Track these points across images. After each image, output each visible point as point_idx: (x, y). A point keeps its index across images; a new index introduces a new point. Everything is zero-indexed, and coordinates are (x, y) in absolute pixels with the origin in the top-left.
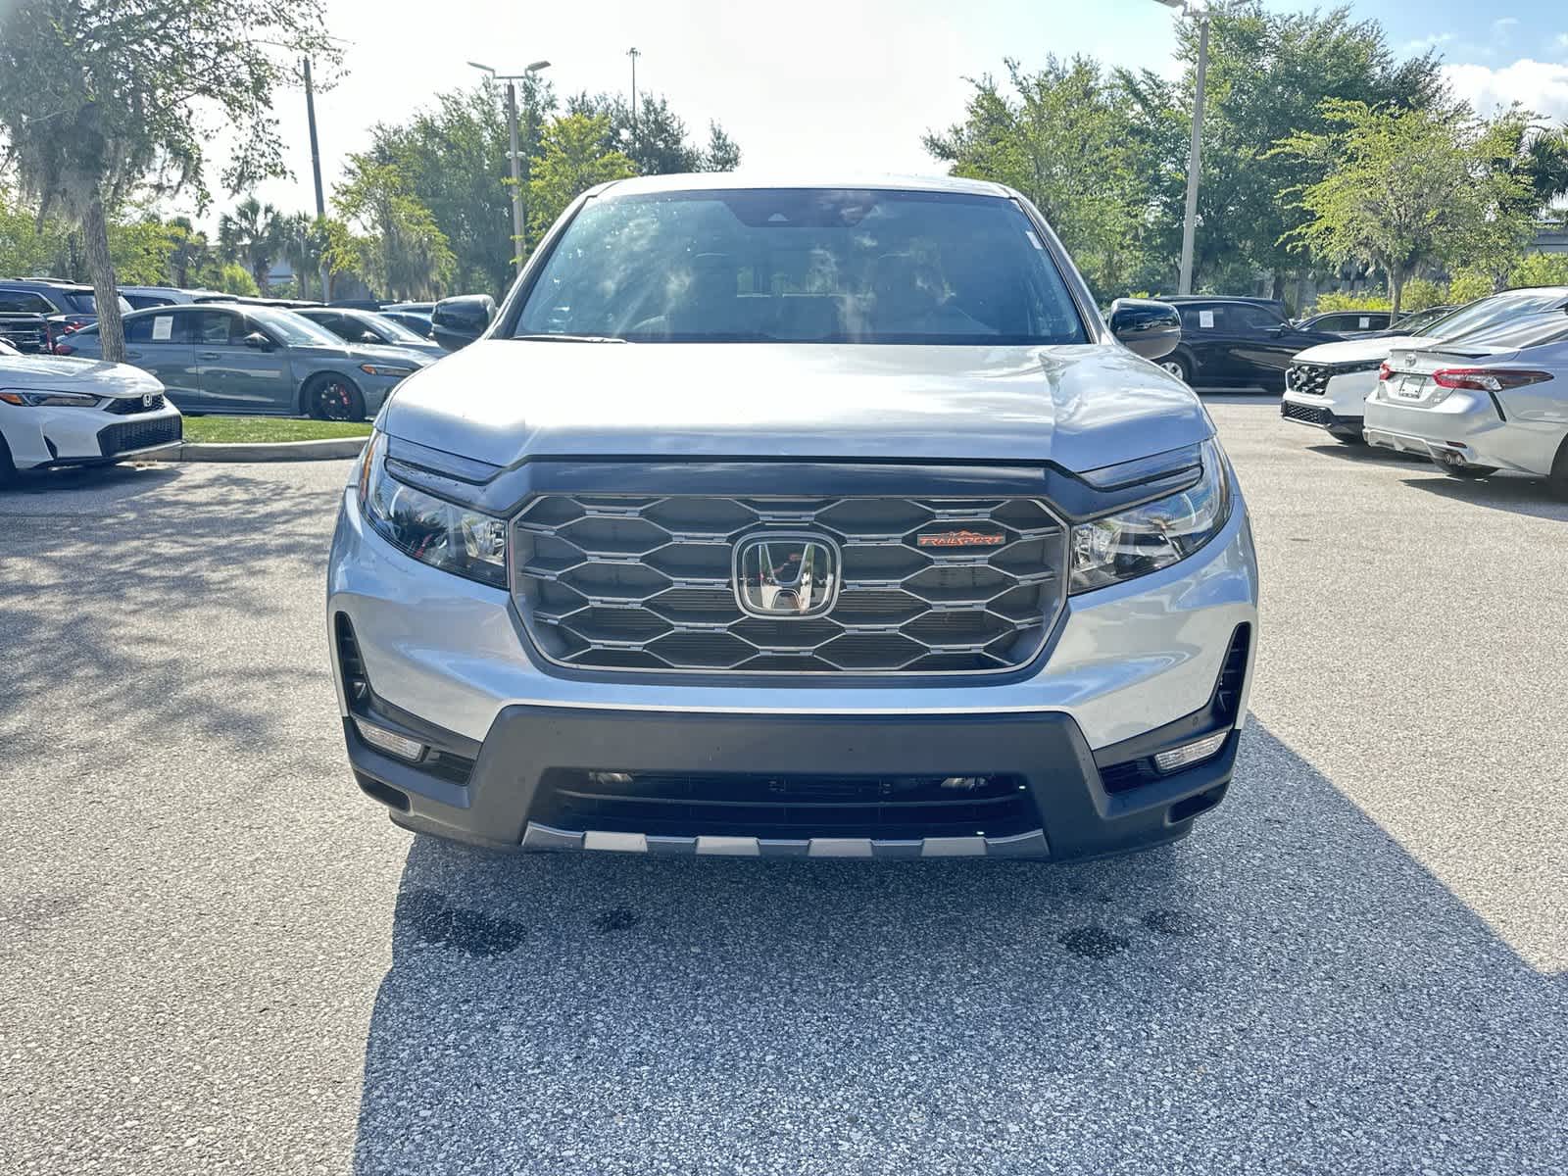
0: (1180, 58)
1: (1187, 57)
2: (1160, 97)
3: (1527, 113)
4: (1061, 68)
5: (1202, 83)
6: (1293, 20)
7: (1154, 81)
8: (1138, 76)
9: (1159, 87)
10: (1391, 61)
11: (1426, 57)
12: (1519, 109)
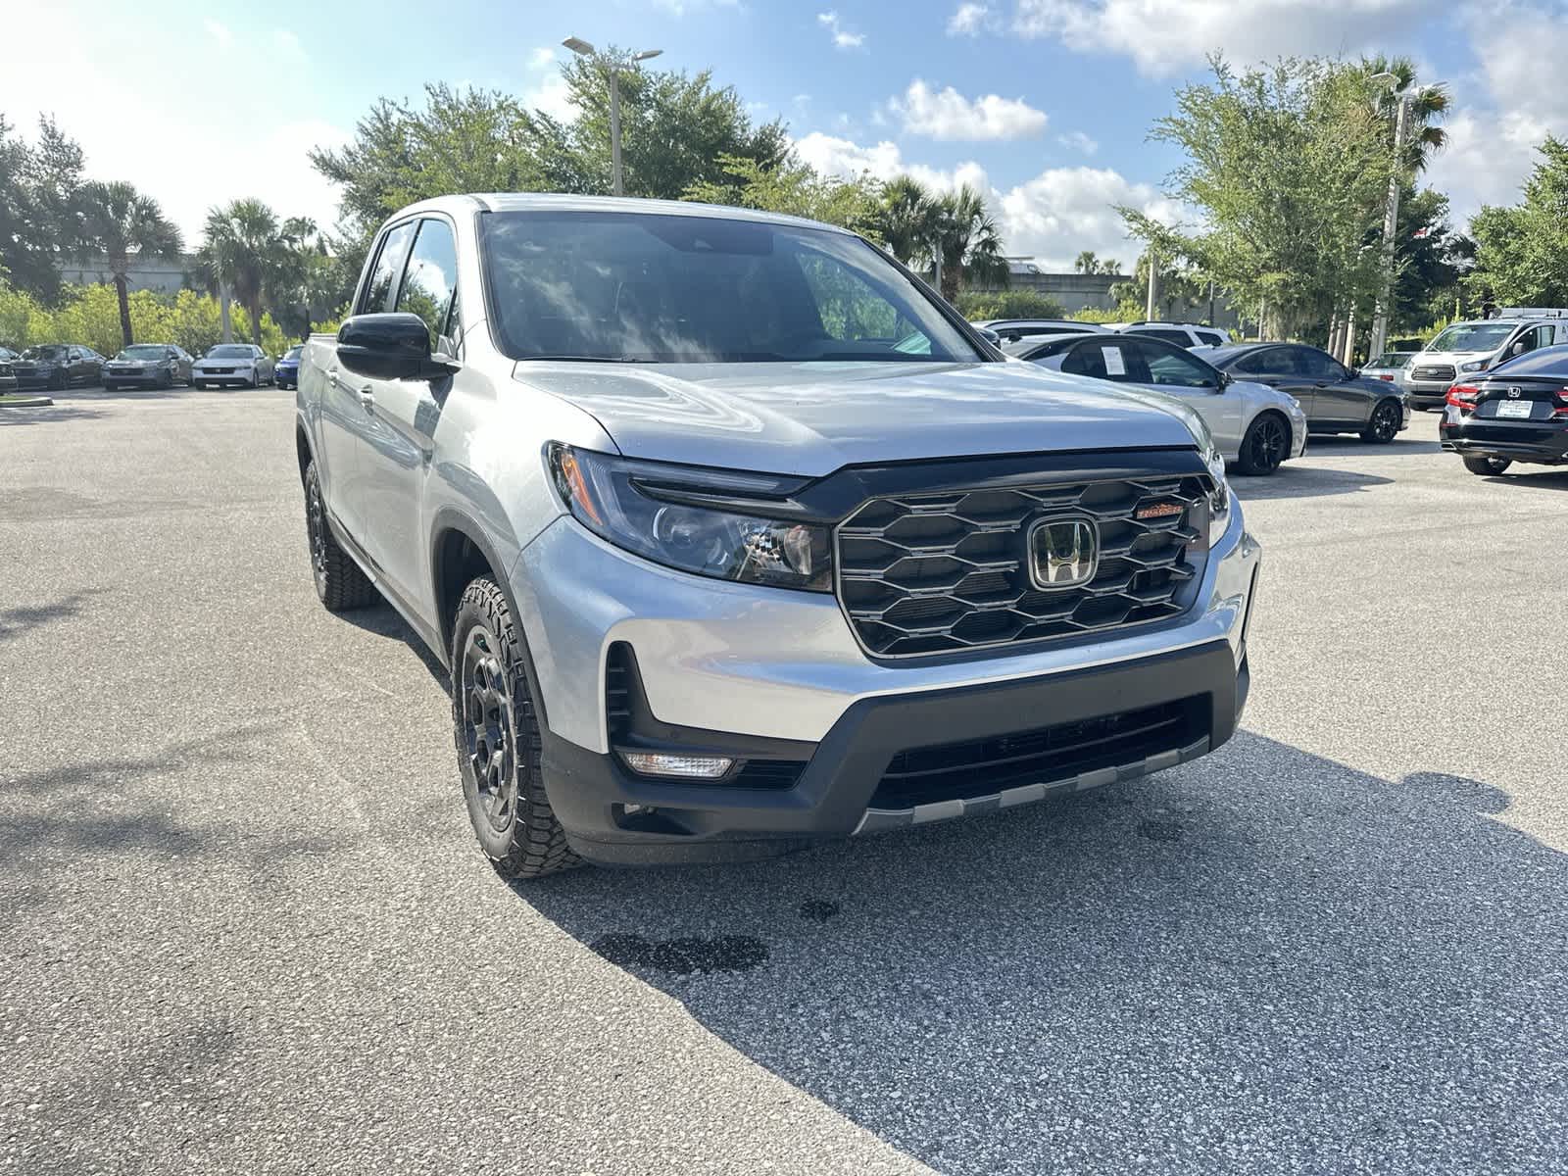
0: (572, 102)
1: (577, 102)
2: (556, 137)
3: (874, 179)
4: (454, 99)
5: (595, 129)
6: (666, 78)
7: (548, 122)
8: (534, 116)
9: (554, 128)
10: (748, 124)
11: (777, 124)
12: (869, 176)
